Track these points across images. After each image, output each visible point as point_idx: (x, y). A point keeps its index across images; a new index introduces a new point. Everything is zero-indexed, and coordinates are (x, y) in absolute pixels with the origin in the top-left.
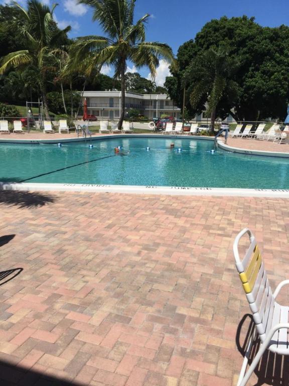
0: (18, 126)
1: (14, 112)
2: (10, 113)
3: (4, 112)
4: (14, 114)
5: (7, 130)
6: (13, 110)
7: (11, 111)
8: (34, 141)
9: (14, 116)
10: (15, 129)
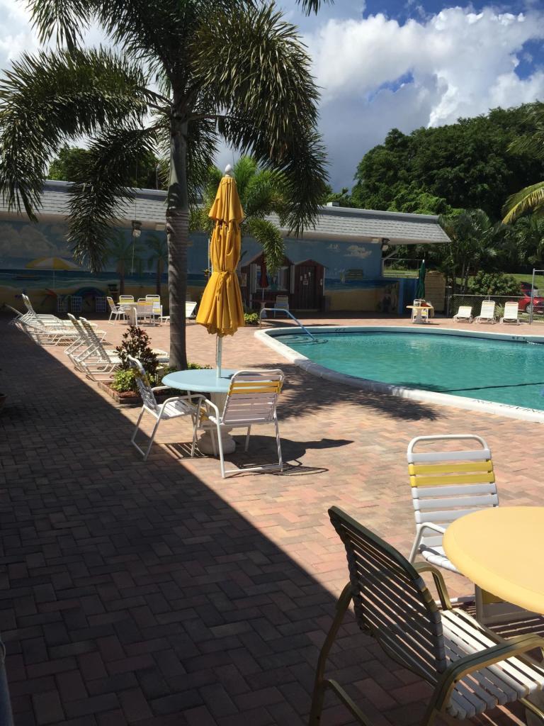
0: (511, 310)
1: (510, 287)
2: (503, 288)
3: (493, 287)
4: (511, 290)
5: (492, 317)
6: (510, 283)
7: (505, 285)
8: (518, 337)
9: (510, 294)
10: (506, 316)
